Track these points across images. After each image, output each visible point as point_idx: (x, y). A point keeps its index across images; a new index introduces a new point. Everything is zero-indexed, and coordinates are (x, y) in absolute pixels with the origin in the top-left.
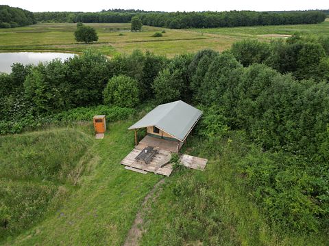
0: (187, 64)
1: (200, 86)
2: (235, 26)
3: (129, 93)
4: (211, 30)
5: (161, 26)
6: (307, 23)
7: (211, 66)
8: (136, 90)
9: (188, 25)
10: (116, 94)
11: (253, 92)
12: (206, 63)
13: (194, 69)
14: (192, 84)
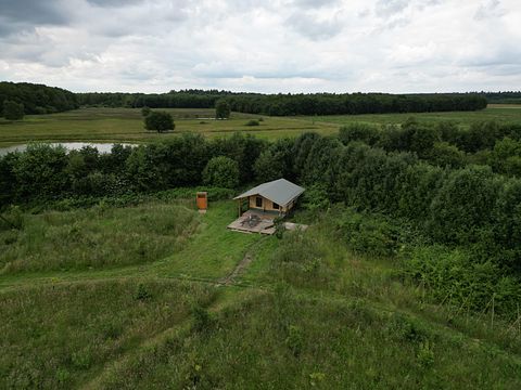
0: (290, 147)
1: (303, 168)
2: (360, 113)
3: (229, 174)
4: (326, 117)
5: (256, 113)
6: (463, 110)
7: (313, 147)
8: (236, 170)
9: (295, 111)
10: (216, 174)
11: (350, 166)
12: (309, 145)
13: (297, 152)
14: (295, 167)
